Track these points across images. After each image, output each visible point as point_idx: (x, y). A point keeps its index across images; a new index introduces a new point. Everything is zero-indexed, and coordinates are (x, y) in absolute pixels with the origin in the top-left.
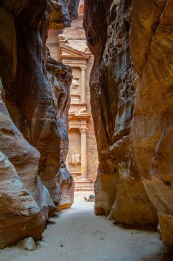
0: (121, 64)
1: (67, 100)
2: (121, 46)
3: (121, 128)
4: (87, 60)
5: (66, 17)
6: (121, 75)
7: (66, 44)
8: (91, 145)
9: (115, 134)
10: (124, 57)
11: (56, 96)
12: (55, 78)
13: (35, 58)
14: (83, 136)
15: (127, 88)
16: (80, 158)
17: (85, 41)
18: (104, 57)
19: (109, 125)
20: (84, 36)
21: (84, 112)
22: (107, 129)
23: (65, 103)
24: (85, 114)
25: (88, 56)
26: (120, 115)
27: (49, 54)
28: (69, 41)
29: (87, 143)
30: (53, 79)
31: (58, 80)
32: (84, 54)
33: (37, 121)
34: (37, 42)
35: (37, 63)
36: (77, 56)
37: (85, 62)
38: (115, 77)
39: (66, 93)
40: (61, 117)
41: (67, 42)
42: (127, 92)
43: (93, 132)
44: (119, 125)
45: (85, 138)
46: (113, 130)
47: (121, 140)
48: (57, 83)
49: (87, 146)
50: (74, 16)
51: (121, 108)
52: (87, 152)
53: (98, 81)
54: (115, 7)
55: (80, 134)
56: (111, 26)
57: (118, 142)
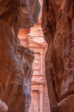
0: (65, 46)
1: (30, 72)
2: (66, 34)
3: (66, 90)
4: (44, 48)
5: (31, 21)
6: (66, 53)
7: (32, 40)
8: (46, 101)
9: (62, 94)
10: (68, 41)
11: (24, 69)
12: (23, 57)
13: (10, 43)
14: (41, 95)
15: (70, 61)
16: (39, 109)
17: (43, 38)
18: (54, 42)
19: (57, 87)
20: (42, 35)
21: (42, 80)
22: (56, 90)
23: (30, 73)
24: (42, 81)
25: (44, 47)
26: (65, 81)
27: (20, 43)
28: (33, 38)
29: (43, 100)
30: (22, 58)
31: (25, 59)
32: (42, 45)
33: (9, 84)
34: (11, 33)
35: (11, 46)
36: (38, 46)
37: (43, 50)
38: (62, 54)
39: (30, 67)
40: (27, 82)
41: (32, 38)
42: (70, 64)
43: (47, 92)
44: (65, 88)
45: (42, 97)
46: (60, 91)
47: (66, 99)
48: (24, 60)
49: (44, 102)
50: (36, 21)
51: (66, 75)
52: (43, 105)
53: (50, 58)
54: (61, 11)
55: (39, 94)
56: (59, 23)
57: (64, 100)
